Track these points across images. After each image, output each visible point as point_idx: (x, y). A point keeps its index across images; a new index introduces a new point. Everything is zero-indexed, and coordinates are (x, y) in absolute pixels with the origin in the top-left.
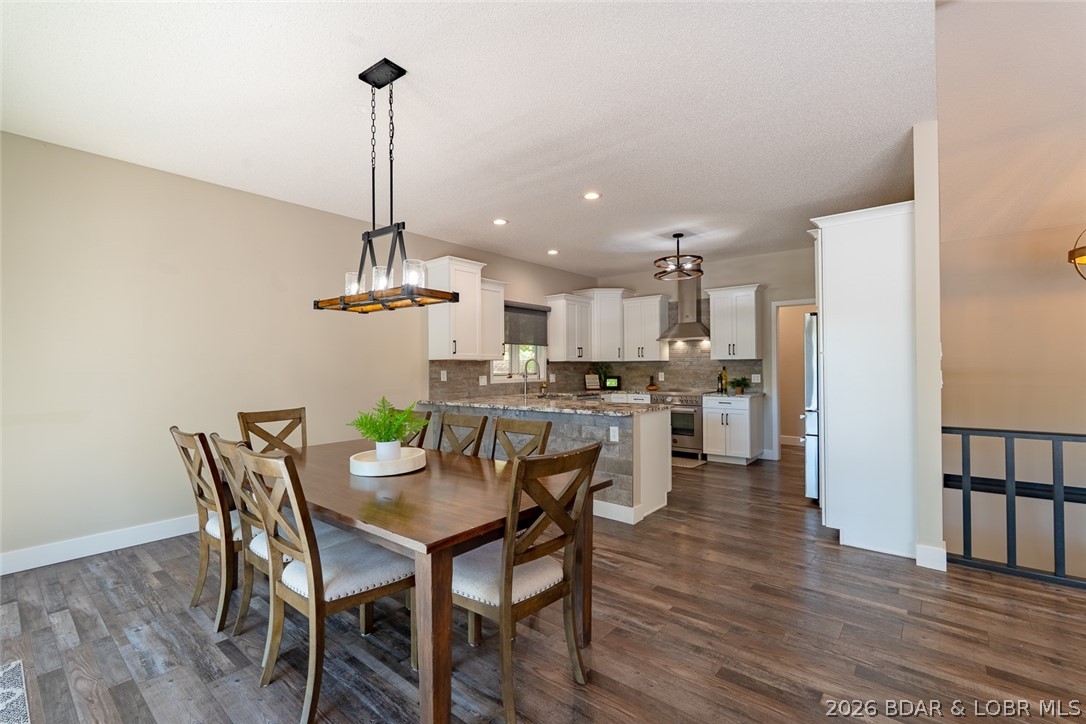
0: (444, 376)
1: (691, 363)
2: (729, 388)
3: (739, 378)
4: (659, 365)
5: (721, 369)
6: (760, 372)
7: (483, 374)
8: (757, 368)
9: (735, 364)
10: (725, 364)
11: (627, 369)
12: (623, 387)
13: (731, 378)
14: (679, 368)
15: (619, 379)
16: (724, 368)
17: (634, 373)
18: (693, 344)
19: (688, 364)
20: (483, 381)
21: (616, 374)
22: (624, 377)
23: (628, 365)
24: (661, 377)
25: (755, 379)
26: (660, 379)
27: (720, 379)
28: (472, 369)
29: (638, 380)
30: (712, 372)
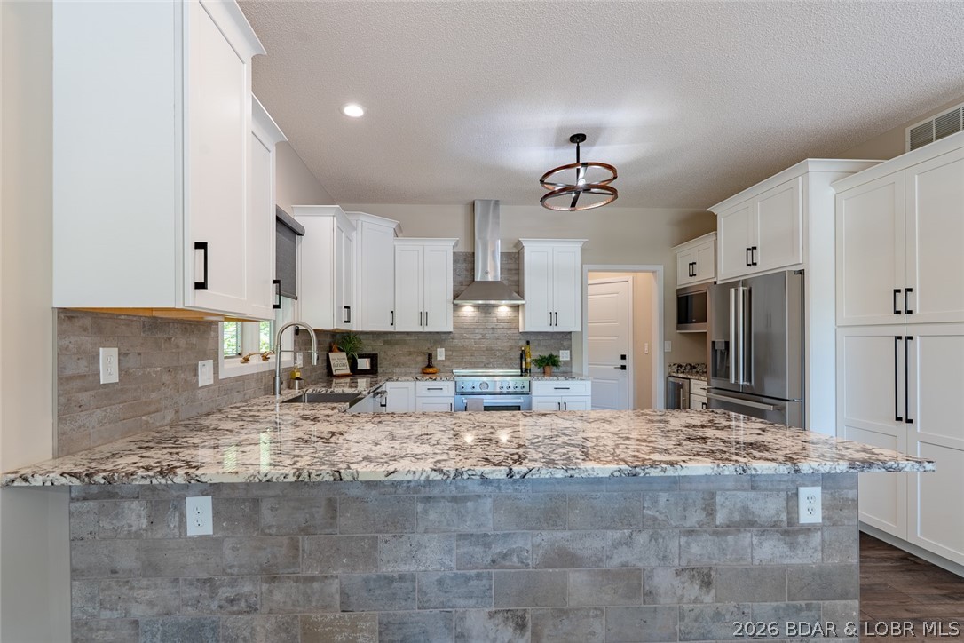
0: (109, 366)
1: (483, 335)
2: (533, 367)
3: (546, 354)
4: (438, 338)
5: (523, 343)
6: (569, 348)
7: (204, 356)
8: (565, 343)
9: (541, 337)
10: (530, 338)
11: (386, 343)
12: (380, 370)
13: (535, 354)
14: (467, 342)
15: (374, 358)
16: (528, 343)
17: (398, 350)
18: (486, 309)
19: (479, 336)
20: (205, 376)
21: (368, 350)
22: (381, 356)
23: (389, 337)
24: (441, 354)
25: (564, 356)
26: (439, 358)
27: (523, 356)
28: (182, 342)
29: (403, 359)
30: (511, 348)
